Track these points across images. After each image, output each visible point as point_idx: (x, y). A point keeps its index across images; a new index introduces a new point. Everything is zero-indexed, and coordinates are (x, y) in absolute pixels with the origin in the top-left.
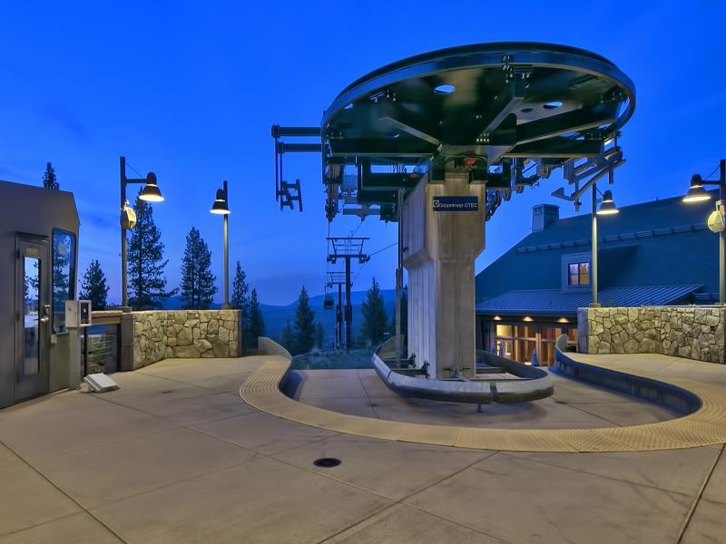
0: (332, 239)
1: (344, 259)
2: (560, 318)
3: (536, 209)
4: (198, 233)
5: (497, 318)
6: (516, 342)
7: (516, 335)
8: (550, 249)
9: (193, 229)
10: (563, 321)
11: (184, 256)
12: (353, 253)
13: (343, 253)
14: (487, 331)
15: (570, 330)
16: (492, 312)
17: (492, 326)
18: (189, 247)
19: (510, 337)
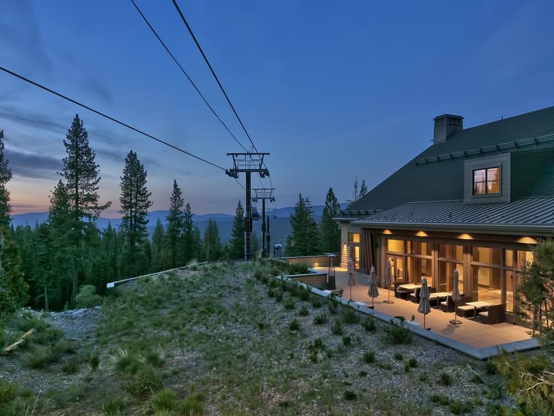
0: (233, 154)
1: (245, 173)
2: (461, 234)
3: (438, 120)
4: (135, 155)
5: (387, 232)
6: (409, 258)
7: (409, 251)
8: (452, 158)
9: (131, 151)
10: (466, 237)
11: (123, 175)
12: (253, 168)
13: (243, 168)
14: (377, 246)
15: (474, 248)
16: (381, 225)
17: (383, 241)
18: (127, 167)
19: (403, 254)
